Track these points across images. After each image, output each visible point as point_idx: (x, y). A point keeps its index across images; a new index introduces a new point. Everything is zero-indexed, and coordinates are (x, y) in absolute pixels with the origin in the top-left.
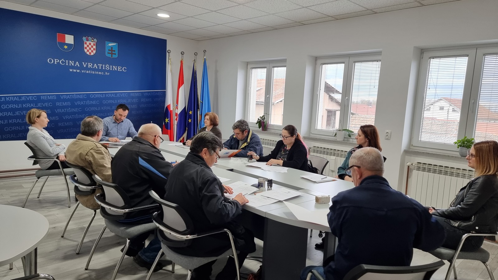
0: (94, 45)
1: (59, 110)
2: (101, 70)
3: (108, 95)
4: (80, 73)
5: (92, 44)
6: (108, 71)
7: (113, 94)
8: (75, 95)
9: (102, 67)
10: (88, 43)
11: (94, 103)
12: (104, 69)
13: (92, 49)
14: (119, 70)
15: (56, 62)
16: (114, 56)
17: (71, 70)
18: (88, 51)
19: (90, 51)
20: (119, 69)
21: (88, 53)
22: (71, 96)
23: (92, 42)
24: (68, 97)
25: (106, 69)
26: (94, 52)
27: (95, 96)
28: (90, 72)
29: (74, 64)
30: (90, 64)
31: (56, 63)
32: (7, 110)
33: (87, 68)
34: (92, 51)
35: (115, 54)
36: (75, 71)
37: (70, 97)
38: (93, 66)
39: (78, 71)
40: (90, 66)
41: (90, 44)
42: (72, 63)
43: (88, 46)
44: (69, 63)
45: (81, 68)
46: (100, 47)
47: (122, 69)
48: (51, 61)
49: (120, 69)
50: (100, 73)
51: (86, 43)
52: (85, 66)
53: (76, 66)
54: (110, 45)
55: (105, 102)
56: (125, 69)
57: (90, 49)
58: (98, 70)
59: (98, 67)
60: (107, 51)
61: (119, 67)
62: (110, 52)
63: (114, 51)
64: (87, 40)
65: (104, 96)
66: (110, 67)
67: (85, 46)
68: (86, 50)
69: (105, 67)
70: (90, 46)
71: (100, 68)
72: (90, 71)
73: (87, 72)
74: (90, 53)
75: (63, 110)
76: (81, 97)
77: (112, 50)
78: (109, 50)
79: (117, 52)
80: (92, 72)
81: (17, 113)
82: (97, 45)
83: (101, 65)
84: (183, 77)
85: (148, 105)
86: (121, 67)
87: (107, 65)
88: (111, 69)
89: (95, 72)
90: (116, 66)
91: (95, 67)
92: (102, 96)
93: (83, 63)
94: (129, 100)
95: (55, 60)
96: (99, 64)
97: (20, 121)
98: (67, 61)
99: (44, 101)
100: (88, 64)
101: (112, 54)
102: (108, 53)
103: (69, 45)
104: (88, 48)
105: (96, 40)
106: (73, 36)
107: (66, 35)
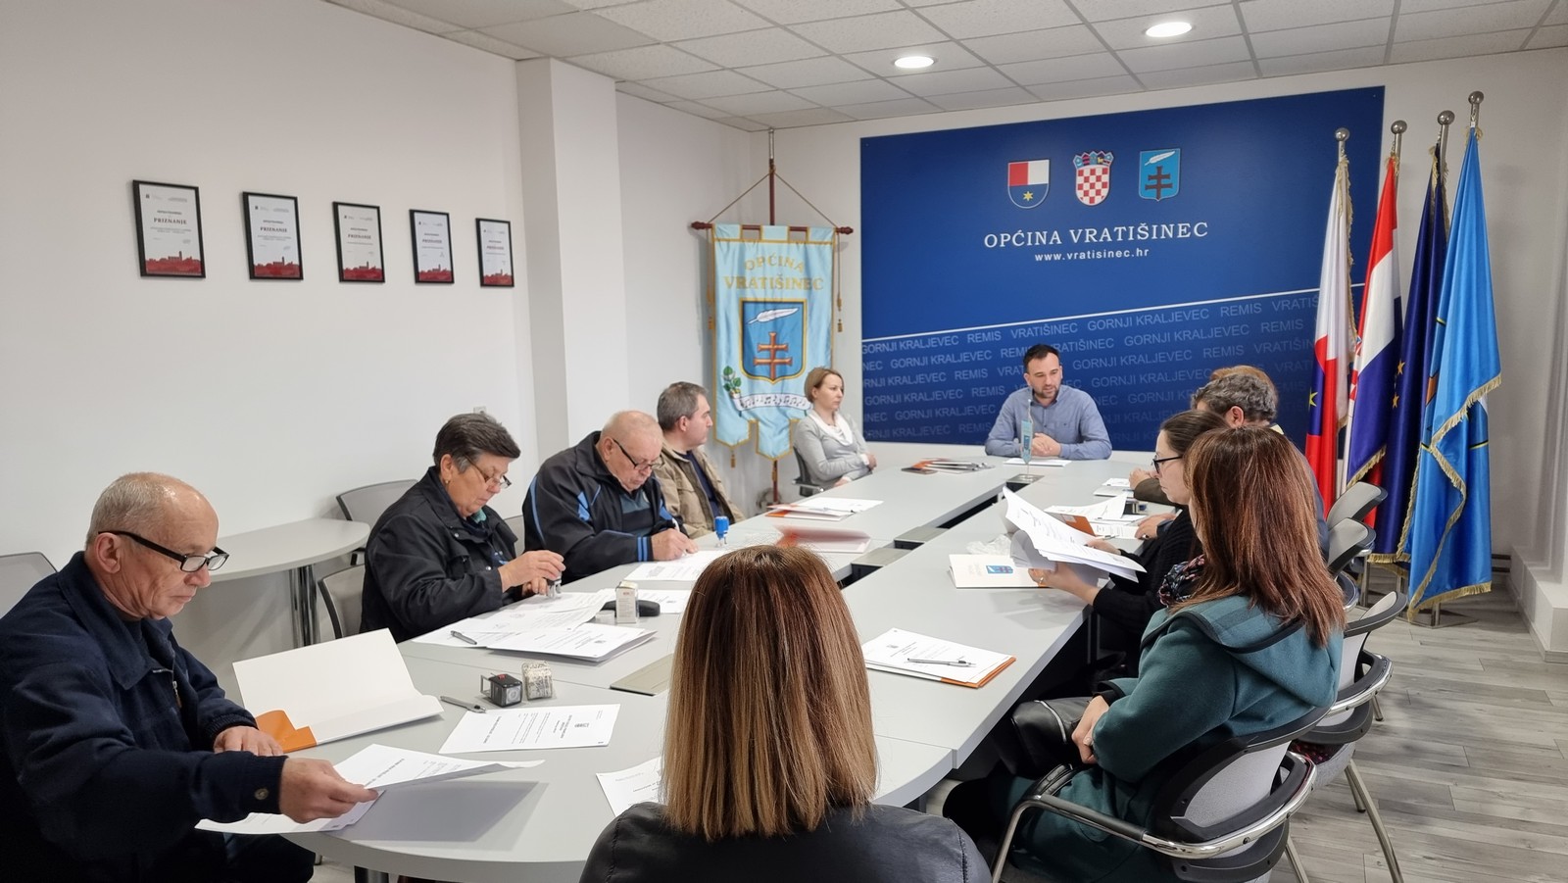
0: (1104, 171)
1: (1006, 370)
2: (1121, 246)
3: (1142, 320)
4: (1063, 262)
5: (1099, 172)
6: (1142, 245)
7: (1157, 315)
8: (1046, 326)
9: (1125, 234)
10: (1087, 170)
11: (1098, 344)
12: (1131, 238)
13: (1098, 185)
14: (1183, 234)
15: (1003, 241)
16: (1166, 194)
17: (1039, 258)
18: (1086, 193)
19: (1092, 193)
20: (1180, 230)
21: (1086, 201)
22: (1036, 328)
23: (1101, 164)
24: (1030, 332)
25: (1139, 237)
26: (1105, 192)
27: (1101, 325)
28: (1091, 255)
29: (1048, 239)
30: (1091, 233)
31: (1002, 245)
32: (901, 372)
33: (1082, 246)
34: (1098, 193)
35: (1170, 186)
36: (1048, 257)
37: (1034, 331)
38: (1097, 237)
39: (1057, 257)
40: (1090, 239)
41: (1093, 172)
42: (1041, 237)
43: (1087, 180)
44: (1034, 237)
45: (1067, 246)
46: (1123, 177)
47: (1190, 230)
48: (991, 241)
49: (1185, 230)
50: (1119, 254)
51: (1081, 173)
52: (1076, 241)
53: (1051, 243)
54: (1155, 159)
55: (1130, 341)
56: (1200, 230)
57: (1092, 186)
58: (1114, 246)
59: (1114, 235)
60: (1143, 180)
61: (1180, 225)
62: (1154, 182)
63: (1167, 176)
64: (1086, 162)
65: (1129, 322)
66: (1150, 232)
67: (1080, 180)
68: (1080, 194)
69: (1135, 233)
70: (1093, 179)
71: (1120, 239)
72: (1089, 253)
73: (1082, 256)
74: (1092, 200)
76: (1062, 330)
77: (1159, 174)
78: (1151, 178)
79: (1175, 180)
80: (1095, 255)
81: (919, 378)
82: (1114, 171)
83: (1124, 228)
84: (1393, 224)
85: (1288, 345)
86: (1188, 225)
87: (1143, 225)
88: (1154, 237)
89: (1102, 254)
90: (1172, 226)
91: (1105, 238)
92: (1124, 322)
93: (1072, 231)
94: (1215, 332)
95: (1002, 235)
96: (1116, 229)
97: (923, 397)
98: (1030, 234)
99: (974, 347)
100: (1084, 234)
101: (1159, 187)
102: (1147, 187)
103: (1037, 189)
104: (1086, 186)
105: (1109, 157)
106: (1048, 161)
107: (1030, 163)
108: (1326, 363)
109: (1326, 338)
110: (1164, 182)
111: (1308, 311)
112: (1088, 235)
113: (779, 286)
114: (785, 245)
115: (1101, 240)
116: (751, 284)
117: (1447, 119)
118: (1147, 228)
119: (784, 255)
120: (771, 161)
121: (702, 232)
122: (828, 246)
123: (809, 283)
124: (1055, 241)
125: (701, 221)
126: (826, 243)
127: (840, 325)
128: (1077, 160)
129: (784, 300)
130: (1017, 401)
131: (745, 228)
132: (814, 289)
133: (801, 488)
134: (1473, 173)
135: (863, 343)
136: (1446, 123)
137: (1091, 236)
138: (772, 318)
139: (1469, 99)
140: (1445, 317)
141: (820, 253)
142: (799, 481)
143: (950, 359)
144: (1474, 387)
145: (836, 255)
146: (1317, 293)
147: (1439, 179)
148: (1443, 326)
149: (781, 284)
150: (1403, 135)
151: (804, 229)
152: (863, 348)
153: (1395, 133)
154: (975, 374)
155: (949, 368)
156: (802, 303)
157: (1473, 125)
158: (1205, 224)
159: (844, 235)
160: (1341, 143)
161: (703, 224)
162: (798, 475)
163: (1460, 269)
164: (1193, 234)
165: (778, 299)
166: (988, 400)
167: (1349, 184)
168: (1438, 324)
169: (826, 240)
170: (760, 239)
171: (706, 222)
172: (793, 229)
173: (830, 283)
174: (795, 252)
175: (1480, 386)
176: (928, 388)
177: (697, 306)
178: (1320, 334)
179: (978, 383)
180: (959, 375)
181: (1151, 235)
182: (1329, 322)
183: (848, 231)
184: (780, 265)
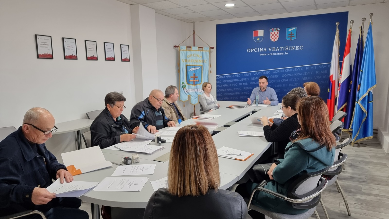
0: (277, 33)
1: (252, 83)
2: (282, 52)
3: (287, 70)
4: (267, 56)
5: (276, 33)
6: (287, 52)
7: (290, 69)
8: (262, 72)
9: (283, 49)
10: (273, 33)
11: (275, 77)
12: (284, 50)
13: (276, 37)
14: (297, 49)
15: (252, 50)
16: (293, 39)
17: (261, 55)
18: (273, 39)
19: (274, 38)
20: (296, 48)
21: (273, 40)
22: (260, 72)
23: (277, 31)
25: (286, 50)
26: (278, 38)
27: (276, 72)
28: (274, 54)
30: (274, 48)
31: (252, 52)
32: (226, 83)
33: (272, 52)
34: (276, 38)
35: (294, 37)
36: (263, 55)
37: (259, 73)
38: (275, 49)
39: (265, 55)
41: (275, 33)
42: (261, 50)
43: (273, 35)
44: (259, 50)
45: (268, 52)
46: (282, 34)
47: (299, 48)
48: (249, 51)
49: (297, 48)
50: (281, 54)
51: (272, 33)
52: (270, 50)
53: (264, 51)
54: (290, 30)
55: (283, 76)
56: (301, 48)
57: (274, 37)
58: (280, 52)
59: (280, 49)
60: (287, 35)
61: (296, 47)
62: (290, 36)
63: (293, 34)
64: (273, 31)
65: (283, 70)
66: (289, 48)
67: (271, 35)
68: (271, 39)
69: (285, 48)
70: (274, 35)
71: (281, 50)
72: (273, 53)
73: (272, 54)
74: (274, 40)
75: (255, 83)
76: (266, 73)
77: (291, 34)
78: (289, 35)
79: (295, 35)
80: (275, 54)
81: (231, 85)
82: (280, 33)
83: (282, 47)
84: (350, 46)
85: (323, 77)
86: (298, 46)
87: (287, 47)
88: (290, 50)
89: (277, 54)
90: (294, 47)
91: (277, 50)
92: (282, 71)
93: (269, 48)
94: (305, 73)
95: (252, 49)
96: (280, 47)
97: (231, 90)
98: (259, 49)
99: (244, 77)
100: (272, 49)
101: (291, 37)
102: (288, 37)
103: (260, 38)
104: (273, 37)
105: (279, 29)
106: (263, 30)
107: (259, 31)
108: (332, 81)
109: (332, 75)
110: (292, 36)
111: (328, 68)
112: (273, 49)
113: (196, 62)
114: (197, 51)
115: (276, 50)
116: (189, 61)
117: (364, 20)
118: (288, 47)
119: (197, 54)
120: (194, 30)
121: (177, 48)
122: (208, 52)
123: (203, 61)
124: (265, 51)
125: (176, 45)
126: (207, 51)
127: (211, 71)
128: (271, 30)
129: (197, 65)
130: (256, 90)
131: (187, 47)
132: (204, 63)
133: (201, 112)
134: (370, 34)
135: (217, 76)
136: (364, 21)
137: (274, 49)
138: (194, 70)
139: (370, 15)
140: (363, 70)
141: (206, 54)
142: (200, 110)
143: (238, 80)
144: (369, 87)
145: (210, 54)
146: (331, 64)
147: (362, 35)
148: (362, 72)
149: (196, 61)
150: (353, 24)
151: (202, 48)
152: (217, 77)
153: (351, 23)
154: (244, 84)
155: (238, 83)
156: (201, 66)
157: (371, 21)
158: (303, 46)
159: (212, 49)
160: (337, 26)
161: (177, 46)
162: (200, 109)
163: (367, 58)
164: (299, 49)
165: (196, 65)
166: (248, 90)
167: (339, 36)
168: (361, 72)
169: (207, 50)
170: (191, 50)
171: (178, 46)
172: (199, 47)
173: (208, 61)
174: (200, 53)
175: (371, 87)
176: (233, 87)
177: (175, 67)
178: (331, 74)
179: (245, 86)
180: (240, 84)
181: (289, 49)
182: (333, 71)
183: (213, 48)
184: (196, 56)
